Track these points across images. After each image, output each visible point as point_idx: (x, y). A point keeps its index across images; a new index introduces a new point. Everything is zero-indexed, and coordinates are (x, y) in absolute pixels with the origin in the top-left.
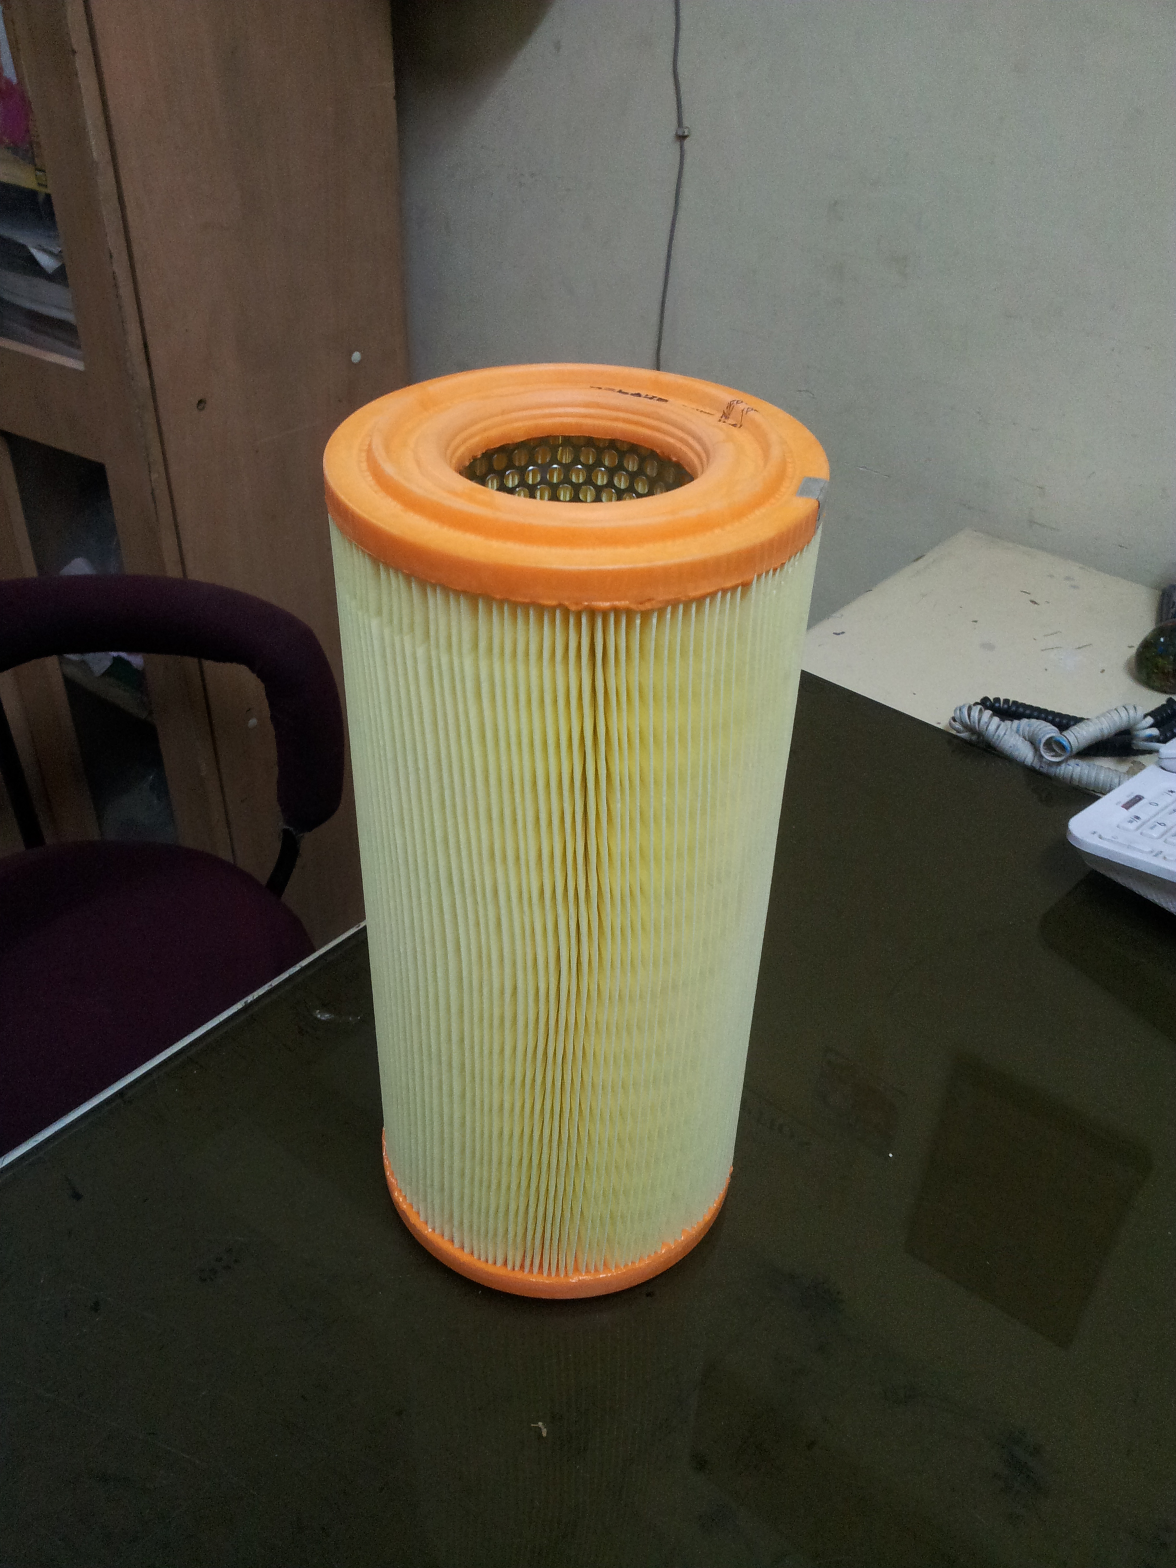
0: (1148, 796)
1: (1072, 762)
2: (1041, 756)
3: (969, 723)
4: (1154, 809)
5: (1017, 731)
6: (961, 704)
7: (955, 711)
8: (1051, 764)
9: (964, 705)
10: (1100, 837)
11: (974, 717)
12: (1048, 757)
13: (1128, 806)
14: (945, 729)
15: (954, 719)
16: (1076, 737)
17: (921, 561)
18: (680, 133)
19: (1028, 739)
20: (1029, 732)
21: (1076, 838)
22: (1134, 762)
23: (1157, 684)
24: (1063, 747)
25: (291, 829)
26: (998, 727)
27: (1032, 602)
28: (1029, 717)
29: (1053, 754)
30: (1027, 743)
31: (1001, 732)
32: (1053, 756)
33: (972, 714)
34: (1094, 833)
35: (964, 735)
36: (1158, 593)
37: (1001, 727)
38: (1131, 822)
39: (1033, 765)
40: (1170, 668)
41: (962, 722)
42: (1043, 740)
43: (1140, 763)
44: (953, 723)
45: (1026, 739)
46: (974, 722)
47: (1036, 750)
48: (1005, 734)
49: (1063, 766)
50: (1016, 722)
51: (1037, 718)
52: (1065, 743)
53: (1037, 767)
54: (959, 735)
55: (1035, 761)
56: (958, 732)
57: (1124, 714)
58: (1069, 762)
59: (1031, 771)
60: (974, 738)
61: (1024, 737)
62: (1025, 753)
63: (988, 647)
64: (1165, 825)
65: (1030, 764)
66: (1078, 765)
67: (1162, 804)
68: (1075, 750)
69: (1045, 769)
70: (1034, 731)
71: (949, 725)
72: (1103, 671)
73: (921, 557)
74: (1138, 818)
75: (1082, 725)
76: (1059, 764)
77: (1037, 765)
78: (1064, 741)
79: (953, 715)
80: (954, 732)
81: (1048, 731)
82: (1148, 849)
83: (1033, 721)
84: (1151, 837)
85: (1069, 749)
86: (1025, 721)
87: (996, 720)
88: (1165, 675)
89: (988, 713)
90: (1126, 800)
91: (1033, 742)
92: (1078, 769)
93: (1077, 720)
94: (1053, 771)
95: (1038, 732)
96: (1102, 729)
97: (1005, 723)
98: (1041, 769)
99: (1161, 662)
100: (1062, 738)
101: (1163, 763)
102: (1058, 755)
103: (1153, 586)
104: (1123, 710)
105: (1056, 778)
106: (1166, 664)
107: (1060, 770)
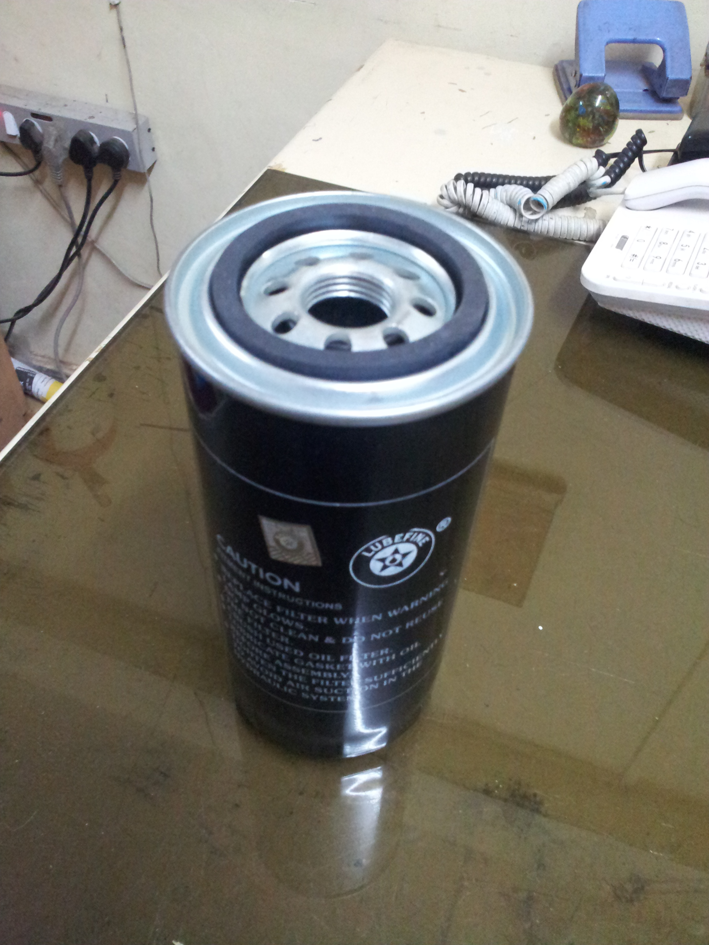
0: (632, 234)
1: (547, 217)
2: (521, 216)
3: (456, 198)
4: (642, 247)
5: (496, 197)
6: (446, 182)
7: (441, 189)
8: (530, 222)
9: (449, 183)
10: (614, 279)
11: (460, 191)
12: (528, 216)
13: (620, 246)
15: (442, 197)
17: (362, 70)
19: (505, 202)
20: (506, 197)
22: (586, 209)
23: (580, 141)
24: (539, 205)
26: (481, 198)
27: (460, 90)
28: (503, 184)
29: (530, 212)
30: (508, 208)
31: (485, 201)
32: (532, 214)
33: (458, 189)
34: (608, 277)
35: (452, 209)
37: (484, 198)
38: (631, 259)
39: (516, 226)
40: (591, 126)
41: (449, 198)
42: (522, 202)
43: (590, 208)
44: (441, 200)
45: (505, 204)
46: (461, 196)
47: (515, 210)
48: (488, 202)
49: (540, 221)
50: (492, 190)
51: (510, 183)
52: (543, 202)
53: (519, 227)
55: (516, 222)
56: (447, 207)
57: (583, 167)
58: (544, 218)
59: (514, 231)
60: (461, 210)
61: (502, 201)
62: (508, 217)
63: (441, 132)
64: (660, 257)
65: (513, 226)
66: (551, 218)
67: (646, 239)
68: (551, 206)
69: (525, 228)
70: (511, 196)
72: (534, 138)
73: (362, 67)
74: (634, 255)
75: (552, 181)
76: (536, 220)
77: (518, 225)
78: (540, 199)
79: (440, 193)
81: (525, 193)
82: (660, 282)
83: (507, 186)
84: (655, 271)
85: (546, 206)
86: (499, 188)
87: (478, 190)
88: (586, 132)
89: (469, 186)
90: (615, 243)
91: (513, 206)
92: (552, 223)
93: (547, 179)
94: (531, 228)
95: (514, 196)
96: (569, 184)
97: (486, 192)
98: (522, 228)
99: (582, 121)
100: (538, 197)
101: (630, 204)
102: (535, 213)
103: (545, 65)
104: (582, 163)
105: (535, 234)
106: (586, 123)
107: (538, 226)
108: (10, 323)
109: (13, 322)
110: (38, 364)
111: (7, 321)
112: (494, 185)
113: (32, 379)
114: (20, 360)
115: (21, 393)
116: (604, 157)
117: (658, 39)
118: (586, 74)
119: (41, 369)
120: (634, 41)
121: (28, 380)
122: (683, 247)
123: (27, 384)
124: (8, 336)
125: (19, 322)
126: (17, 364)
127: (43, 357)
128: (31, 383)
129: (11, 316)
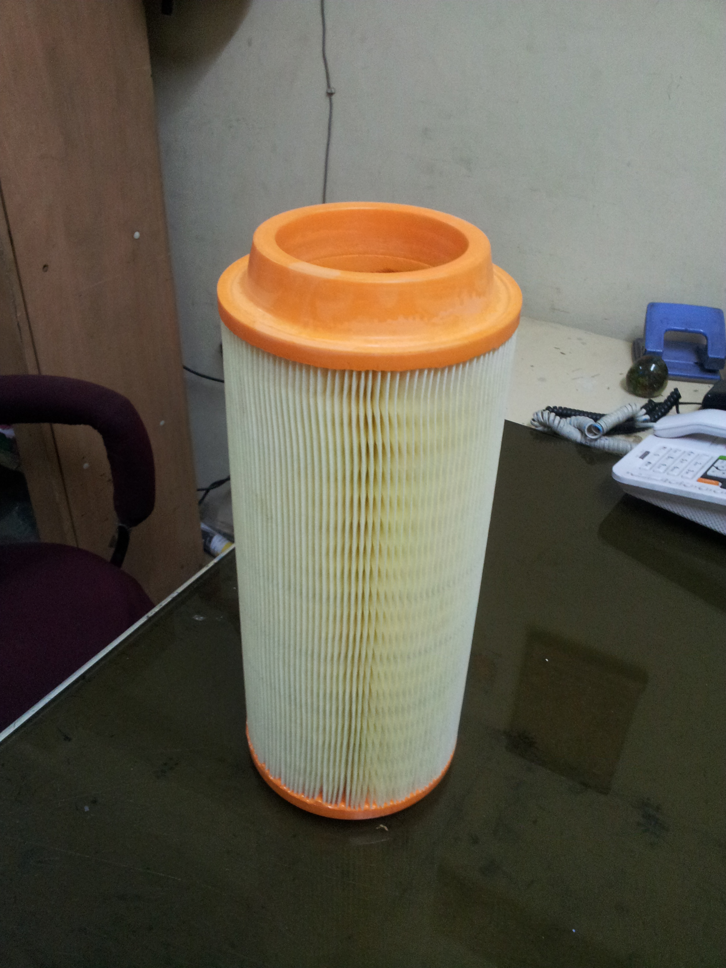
0: (652, 451)
1: (604, 438)
2: (586, 436)
3: (542, 421)
4: (656, 458)
5: (570, 424)
6: (536, 411)
7: (534, 415)
8: (592, 440)
9: (538, 411)
10: (632, 475)
11: (545, 417)
12: (590, 436)
13: (643, 457)
14: (528, 426)
15: (533, 420)
16: (605, 423)
18: (329, 91)
19: (576, 427)
20: (577, 423)
21: (618, 477)
22: (636, 436)
23: (640, 392)
24: (598, 430)
25: (124, 525)
26: (559, 422)
27: (562, 353)
28: (575, 415)
30: (577, 430)
31: (562, 424)
32: (593, 435)
33: (544, 415)
34: (628, 473)
35: (540, 428)
36: (631, 344)
37: (561, 422)
38: (646, 465)
39: (582, 442)
40: (647, 383)
41: (538, 421)
42: (587, 427)
43: (638, 436)
44: (533, 422)
45: (575, 427)
46: (546, 420)
47: (582, 432)
48: (564, 425)
49: (598, 440)
50: (568, 419)
51: (580, 415)
52: (600, 427)
54: (537, 428)
55: (583, 439)
56: (536, 427)
57: (629, 408)
58: (602, 438)
59: (579, 445)
60: (546, 429)
61: (574, 426)
62: (577, 436)
63: (542, 380)
64: (665, 465)
65: (579, 442)
66: (607, 439)
67: (661, 455)
68: (605, 431)
69: (588, 444)
70: (580, 422)
71: (530, 423)
72: (608, 388)
74: (649, 463)
75: (606, 417)
76: (596, 440)
77: (583, 442)
78: (598, 425)
79: (533, 417)
80: (533, 427)
81: (589, 422)
82: (660, 479)
83: (578, 417)
84: (660, 472)
85: (602, 430)
86: (573, 418)
87: (558, 418)
88: (644, 387)
89: (553, 415)
90: (640, 454)
91: (581, 429)
92: (607, 442)
93: (604, 415)
94: (593, 444)
95: (582, 423)
96: (619, 418)
97: (563, 420)
98: (586, 444)
99: (641, 380)
100: (597, 425)
101: (657, 433)
102: (595, 434)
103: (627, 340)
104: (629, 406)
105: (595, 448)
106: (645, 381)
107: (597, 443)
108: (205, 491)
109: (207, 490)
110: (218, 528)
111: (202, 490)
112: (570, 416)
113: (211, 538)
114: (205, 523)
115: (201, 548)
116: (653, 404)
117: (702, 331)
118: (649, 350)
119: (220, 532)
120: (686, 331)
121: (208, 539)
122: (682, 461)
123: (207, 542)
124: (201, 502)
125: (212, 493)
126: (203, 526)
127: (222, 522)
128: (210, 541)
129: (206, 485)
